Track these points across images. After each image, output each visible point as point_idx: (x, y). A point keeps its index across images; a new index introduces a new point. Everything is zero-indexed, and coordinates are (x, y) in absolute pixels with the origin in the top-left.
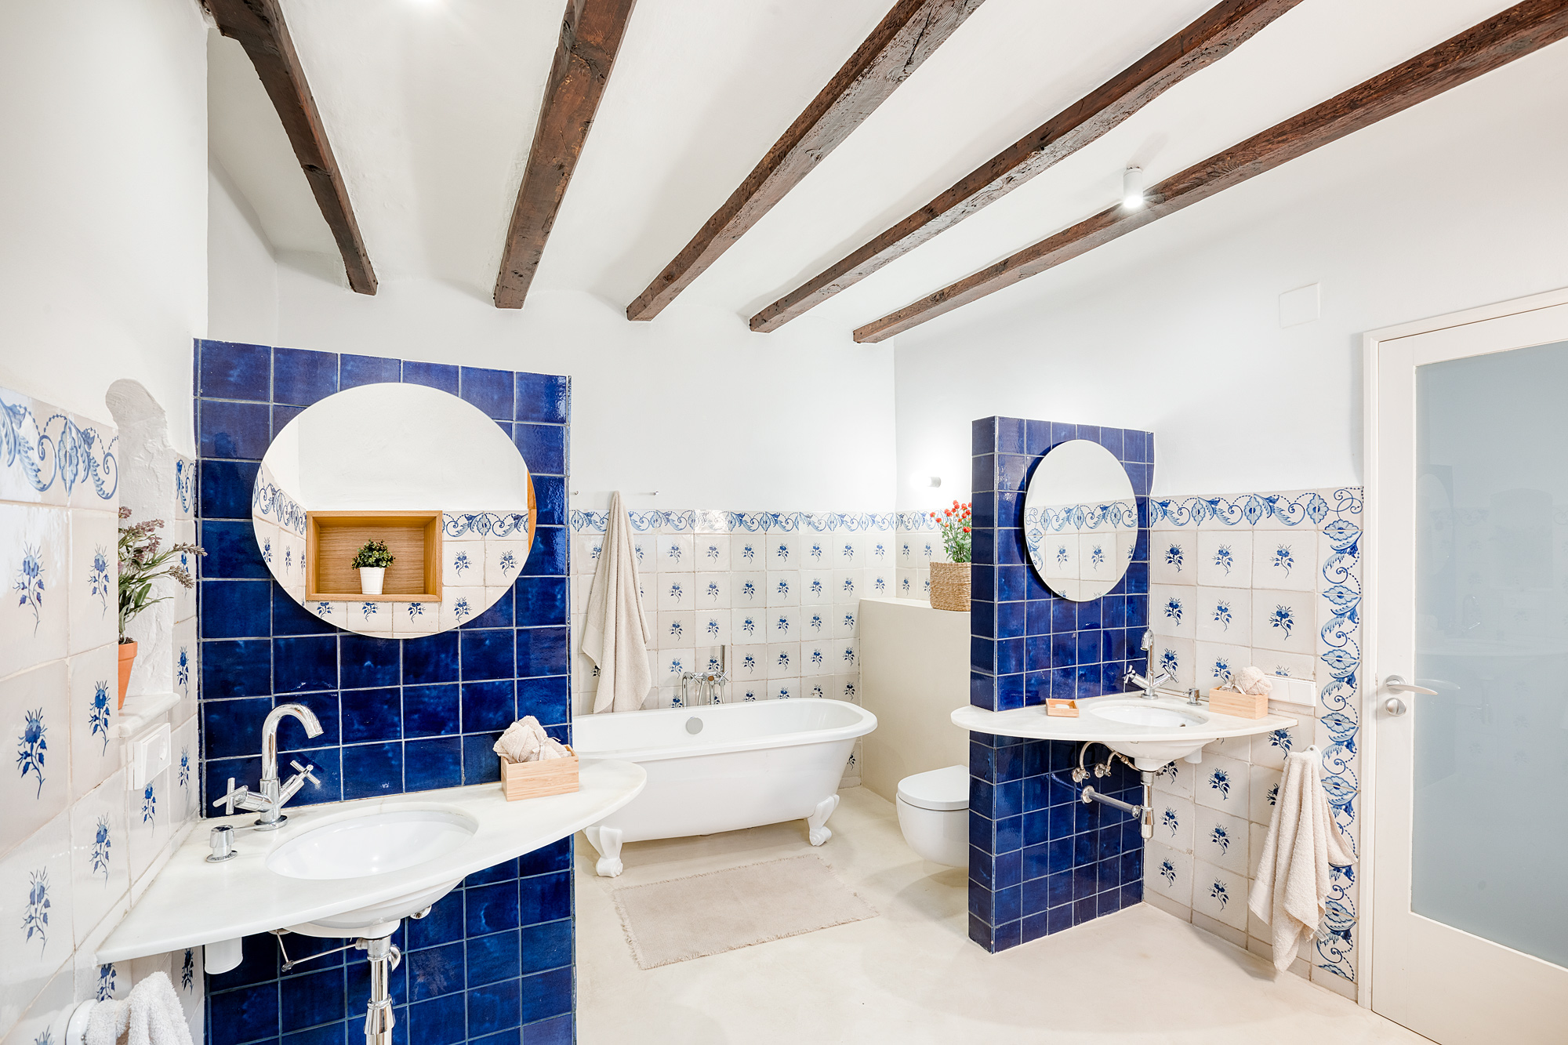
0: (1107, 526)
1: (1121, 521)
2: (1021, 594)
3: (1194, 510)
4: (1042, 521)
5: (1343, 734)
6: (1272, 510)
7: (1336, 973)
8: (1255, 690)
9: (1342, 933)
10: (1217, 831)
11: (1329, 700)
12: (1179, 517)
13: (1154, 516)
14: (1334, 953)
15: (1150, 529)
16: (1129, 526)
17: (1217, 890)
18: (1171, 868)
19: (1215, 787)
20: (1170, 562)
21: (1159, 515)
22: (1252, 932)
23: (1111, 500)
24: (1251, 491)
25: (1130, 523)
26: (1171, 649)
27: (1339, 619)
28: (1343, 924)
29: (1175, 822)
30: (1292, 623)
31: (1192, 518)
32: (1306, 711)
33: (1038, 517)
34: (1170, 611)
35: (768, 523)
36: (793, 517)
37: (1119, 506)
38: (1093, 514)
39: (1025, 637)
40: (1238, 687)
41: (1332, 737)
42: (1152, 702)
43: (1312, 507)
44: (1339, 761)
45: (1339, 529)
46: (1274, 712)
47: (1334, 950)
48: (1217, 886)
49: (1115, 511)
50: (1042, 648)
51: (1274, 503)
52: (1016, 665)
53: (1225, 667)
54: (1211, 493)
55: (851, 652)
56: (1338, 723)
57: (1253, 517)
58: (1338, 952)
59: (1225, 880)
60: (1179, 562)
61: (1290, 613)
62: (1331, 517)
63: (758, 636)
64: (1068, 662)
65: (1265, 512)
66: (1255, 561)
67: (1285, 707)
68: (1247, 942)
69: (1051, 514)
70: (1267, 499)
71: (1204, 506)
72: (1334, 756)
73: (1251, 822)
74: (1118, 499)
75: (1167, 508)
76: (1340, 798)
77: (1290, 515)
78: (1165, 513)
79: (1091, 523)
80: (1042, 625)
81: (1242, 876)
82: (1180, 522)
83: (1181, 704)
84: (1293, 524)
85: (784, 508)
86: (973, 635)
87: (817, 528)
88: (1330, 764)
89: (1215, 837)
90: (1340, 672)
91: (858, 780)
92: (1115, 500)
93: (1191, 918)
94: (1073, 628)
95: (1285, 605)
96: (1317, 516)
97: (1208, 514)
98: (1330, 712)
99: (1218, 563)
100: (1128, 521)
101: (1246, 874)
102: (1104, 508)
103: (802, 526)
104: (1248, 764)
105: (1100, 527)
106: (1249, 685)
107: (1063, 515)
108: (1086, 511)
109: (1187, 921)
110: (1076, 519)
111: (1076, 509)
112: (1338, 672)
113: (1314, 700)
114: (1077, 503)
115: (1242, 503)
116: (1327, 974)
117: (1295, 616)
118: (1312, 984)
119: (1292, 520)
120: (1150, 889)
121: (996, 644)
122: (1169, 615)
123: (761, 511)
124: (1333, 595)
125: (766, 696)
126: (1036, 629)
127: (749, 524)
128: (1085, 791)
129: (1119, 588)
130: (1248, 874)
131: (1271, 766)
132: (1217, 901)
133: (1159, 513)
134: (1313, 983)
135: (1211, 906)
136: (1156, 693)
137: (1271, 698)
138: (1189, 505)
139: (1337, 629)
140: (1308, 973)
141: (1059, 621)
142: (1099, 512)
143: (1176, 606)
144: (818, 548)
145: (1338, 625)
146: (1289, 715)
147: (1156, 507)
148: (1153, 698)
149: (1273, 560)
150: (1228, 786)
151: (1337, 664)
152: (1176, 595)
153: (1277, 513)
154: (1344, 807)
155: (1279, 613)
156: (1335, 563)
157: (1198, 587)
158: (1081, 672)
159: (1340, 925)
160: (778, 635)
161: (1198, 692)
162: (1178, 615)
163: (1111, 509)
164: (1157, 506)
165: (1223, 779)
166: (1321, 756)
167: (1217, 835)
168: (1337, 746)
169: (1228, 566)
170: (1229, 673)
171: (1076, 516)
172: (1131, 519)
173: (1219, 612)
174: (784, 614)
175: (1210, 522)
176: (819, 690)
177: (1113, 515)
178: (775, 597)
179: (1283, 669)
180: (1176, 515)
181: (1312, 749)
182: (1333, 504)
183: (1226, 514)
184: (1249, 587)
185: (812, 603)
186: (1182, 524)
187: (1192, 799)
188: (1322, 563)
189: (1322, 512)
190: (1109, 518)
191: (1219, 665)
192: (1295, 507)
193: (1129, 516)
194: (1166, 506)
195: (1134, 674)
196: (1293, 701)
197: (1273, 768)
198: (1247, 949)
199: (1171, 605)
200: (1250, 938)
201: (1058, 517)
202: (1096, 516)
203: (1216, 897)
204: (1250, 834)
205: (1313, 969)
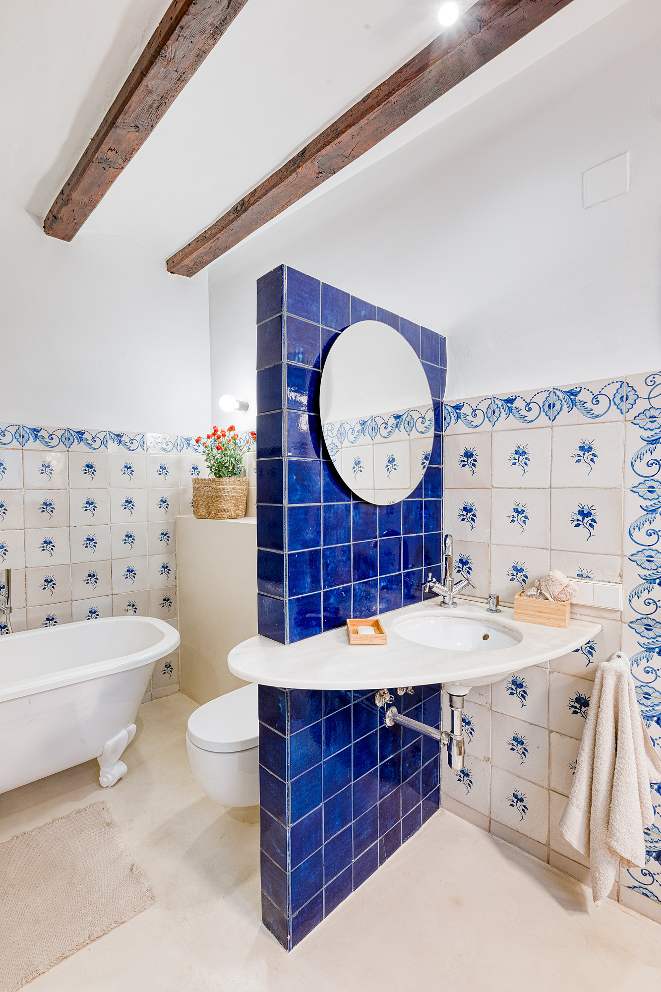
0: (400, 434)
1: (414, 428)
2: (316, 495)
3: (489, 411)
4: (339, 435)
5: (655, 640)
6: (574, 403)
7: (647, 896)
8: (563, 597)
9: (654, 854)
10: (515, 739)
11: (638, 603)
12: (473, 419)
13: (448, 420)
14: (645, 875)
15: (443, 433)
16: (422, 433)
17: (515, 800)
18: (468, 775)
19: (512, 694)
20: (464, 465)
21: (453, 419)
22: (554, 846)
23: (406, 408)
24: (549, 385)
25: (423, 429)
26: (466, 554)
27: (650, 516)
28: (656, 844)
29: (471, 729)
30: (595, 522)
31: (486, 419)
32: (611, 616)
33: (335, 432)
34: (464, 515)
35: (71, 440)
36: (101, 436)
37: (412, 413)
38: (386, 424)
39: (322, 548)
40: (545, 593)
41: (641, 643)
42: (451, 611)
43: (618, 396)
44: (650, 670)
45: (650, 418)
46: (575, 616)
47: (644, 871)
48: (515, 796)
49: (409, 419)
50: (342, 560)
51: (576, 395)
52: (312, 582)
53: (521, 570)
54: (506, 391)
55: (167, 567)
56: (648, 628)
57: (552, 412)
58: (650, 874)
59: (524, 789)
60: (474, 465)
61: (593, 512)
62: (642, 405)
63: (60, 556)
64: (369, 574)
65: (565, 406)
66: (554, 458)
67: (587, 611)
68: (548, 856)
69: (347, 427)
70: (568, 392)
71: (500, 406)
72: (644, 663)
73: (551, 731)
74: (411, 406)
75: (461, 411)
76: (651, 708)
77: (593, 407)
78: (459, 416)
79: (384, 432)
80: (340, 532)
81: (543, 787)
82: (474, 424)
83: (480, 611)
84: (597, 416)
85: (92, 425)
86: (260, 548)
87: (129, 448)
88: (639, 671)
89: (513, 745)
90: (650, 572)
91: (177, 687)
92: (408, 408)
93: (490, 827)
94: (373, 535)
95: (587, 502)
96: (624, 406)
97: (503, 413)
98: (639, 616)
99: (514, 464)
100: (421, 427)
101: (546, 785)
102: (398, 417)
103: (112, 446)
104: (547, 671)
105: (393, 437)
106: (557, 591)
107: (359, 427)
108: (379, 421)
109: (485, 829)
110: (370, 431)
111: (370, 421)
112: (647, 573)
113: (621, 603)
114: (371, 415)
115: (540, 399)
116: (637, 896)
117: (599, 514)
118: (621, 906)
119: (596, 412)
120: (448, 795)
121: (286, 558)
122: (463, 520)
123: (62, 427)
124: (643, 490)
125: (71, 619)
126: (335, 537)
127: (47, 440)
128: (389, 713)
129: (417, 492)
130: (549, 785)
131: (572, 673)
132: (515, 812)
133: (453, 416)
134: (622, 904)
135: (510, 816)
136: (455, 600)
137: (573, 602)
138: (484, 406)
139: (647, 526)
140: (616, 894)
141: (360, 528)
142: (392, 421)
143: (471, 510)
144: (130, 468)
145: (648, 522)
146: (591, 619)
147: (450, 411)
148: (452, 606)
149: (574, 457)
150: (526, 693)
151: (647, 564)
152: (470, 498)
153: (579, 406)
154: (655, 719)
155: (581, 513)
156: (646, 455)
157: (493, 490)
158: (382, 584)
159: (652, 845)
160: (85, 555)
161: (497, 598)
162: (473, 519)
163: (404, 417)
164: (450, 409)
165: (521, 686)
166: (629, 664)
167: (515, 744)
168: (648, 653)
169: (525, 466)
170: (526, 577)
171: (370, 428)
172: (425, 425)
173: (516, 514)
174: (91, 533)
175: (506, 422)
176: (133, 606)
177: (406, 422)
178: (80, 516)
179: (585, 571)
180: (470, 418)
181: (619, 656)
182: (643, 391)
183: (523, 412)
184: (548, 486)
185: (124, 521)
186: (476, 426)
187: (488, 706)
188: (630, 456)
189: (631, 401)
190: (402, 426)
191: (515, 568)
192: (600, 398)
193: (423, 423)
194: (460, 409)
195: (434, 583)
196: (598, 604)
197: (574, 676)
198: (548, 862)
199: (465, 509)
200: (551, 852)
201: (353, 430)
202: (390, 425)
203: (515, 807)
204: (550, 744)
205: (621, 889)
